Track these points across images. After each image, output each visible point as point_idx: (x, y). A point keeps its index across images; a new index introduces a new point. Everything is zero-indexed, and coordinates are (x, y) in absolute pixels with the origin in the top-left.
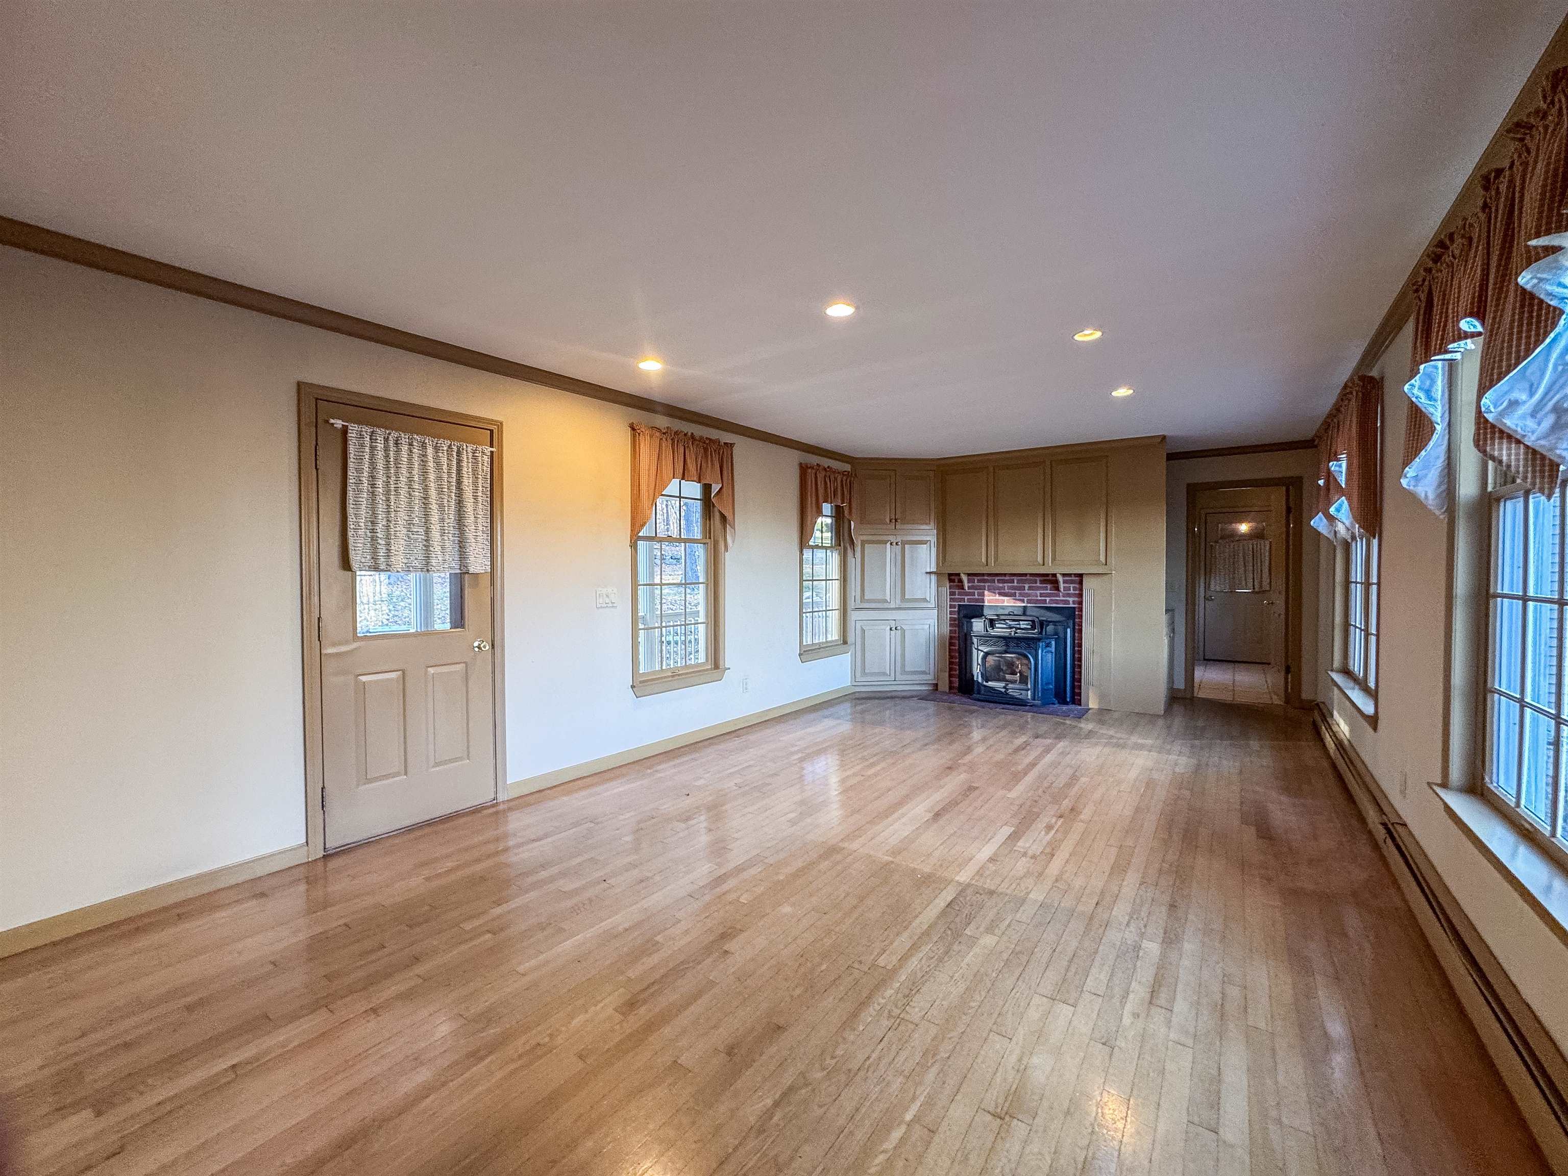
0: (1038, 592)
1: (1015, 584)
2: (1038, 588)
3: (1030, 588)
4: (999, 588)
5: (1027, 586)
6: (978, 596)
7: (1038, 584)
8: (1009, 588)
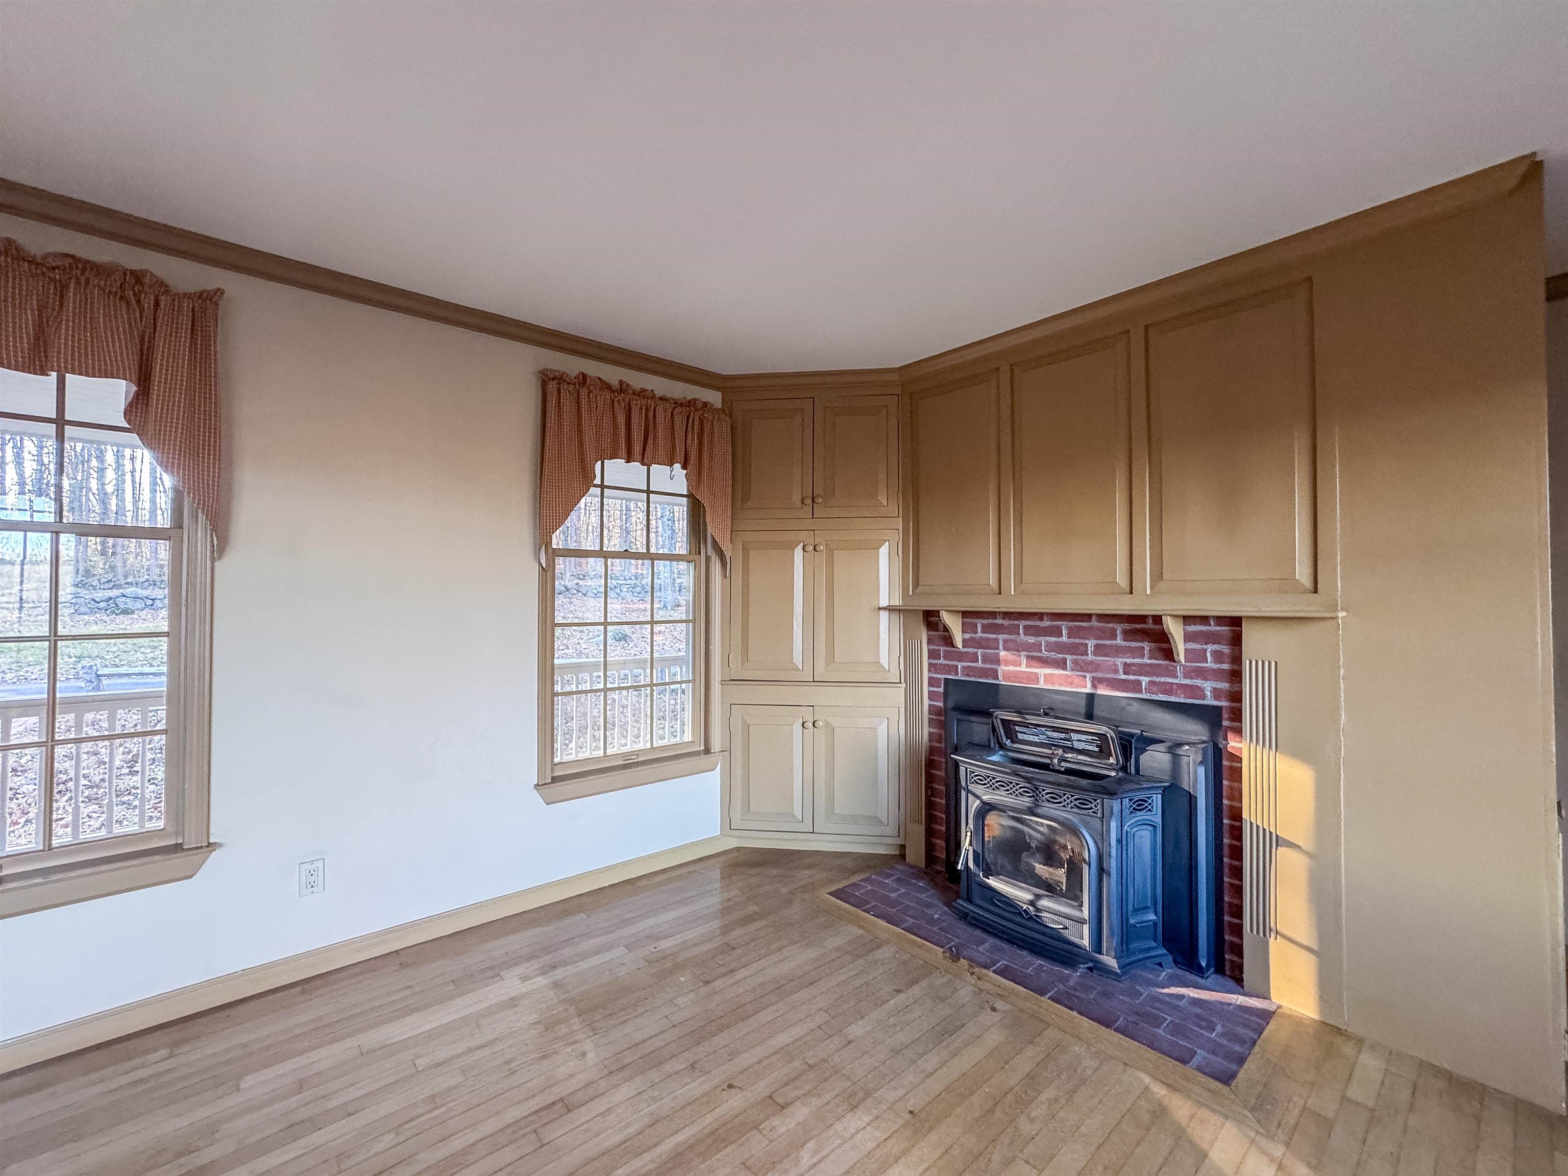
0: (1119, 661)
1: (1065, 639)
2: (1118, 651)
3: (1099, 650)
4: (1027, 647)
5: (1091, 643)
6: (984, 662)
7: (1119, 641)
8: (1051, 647)
